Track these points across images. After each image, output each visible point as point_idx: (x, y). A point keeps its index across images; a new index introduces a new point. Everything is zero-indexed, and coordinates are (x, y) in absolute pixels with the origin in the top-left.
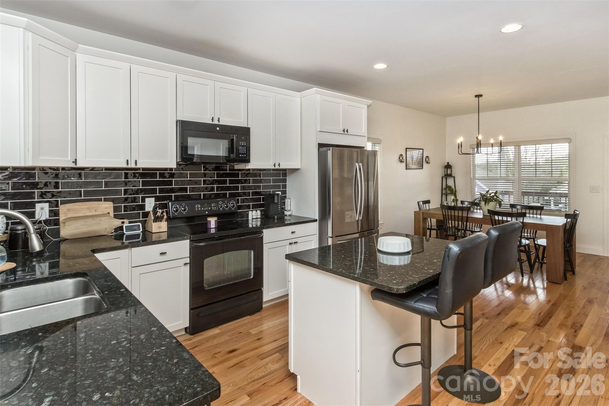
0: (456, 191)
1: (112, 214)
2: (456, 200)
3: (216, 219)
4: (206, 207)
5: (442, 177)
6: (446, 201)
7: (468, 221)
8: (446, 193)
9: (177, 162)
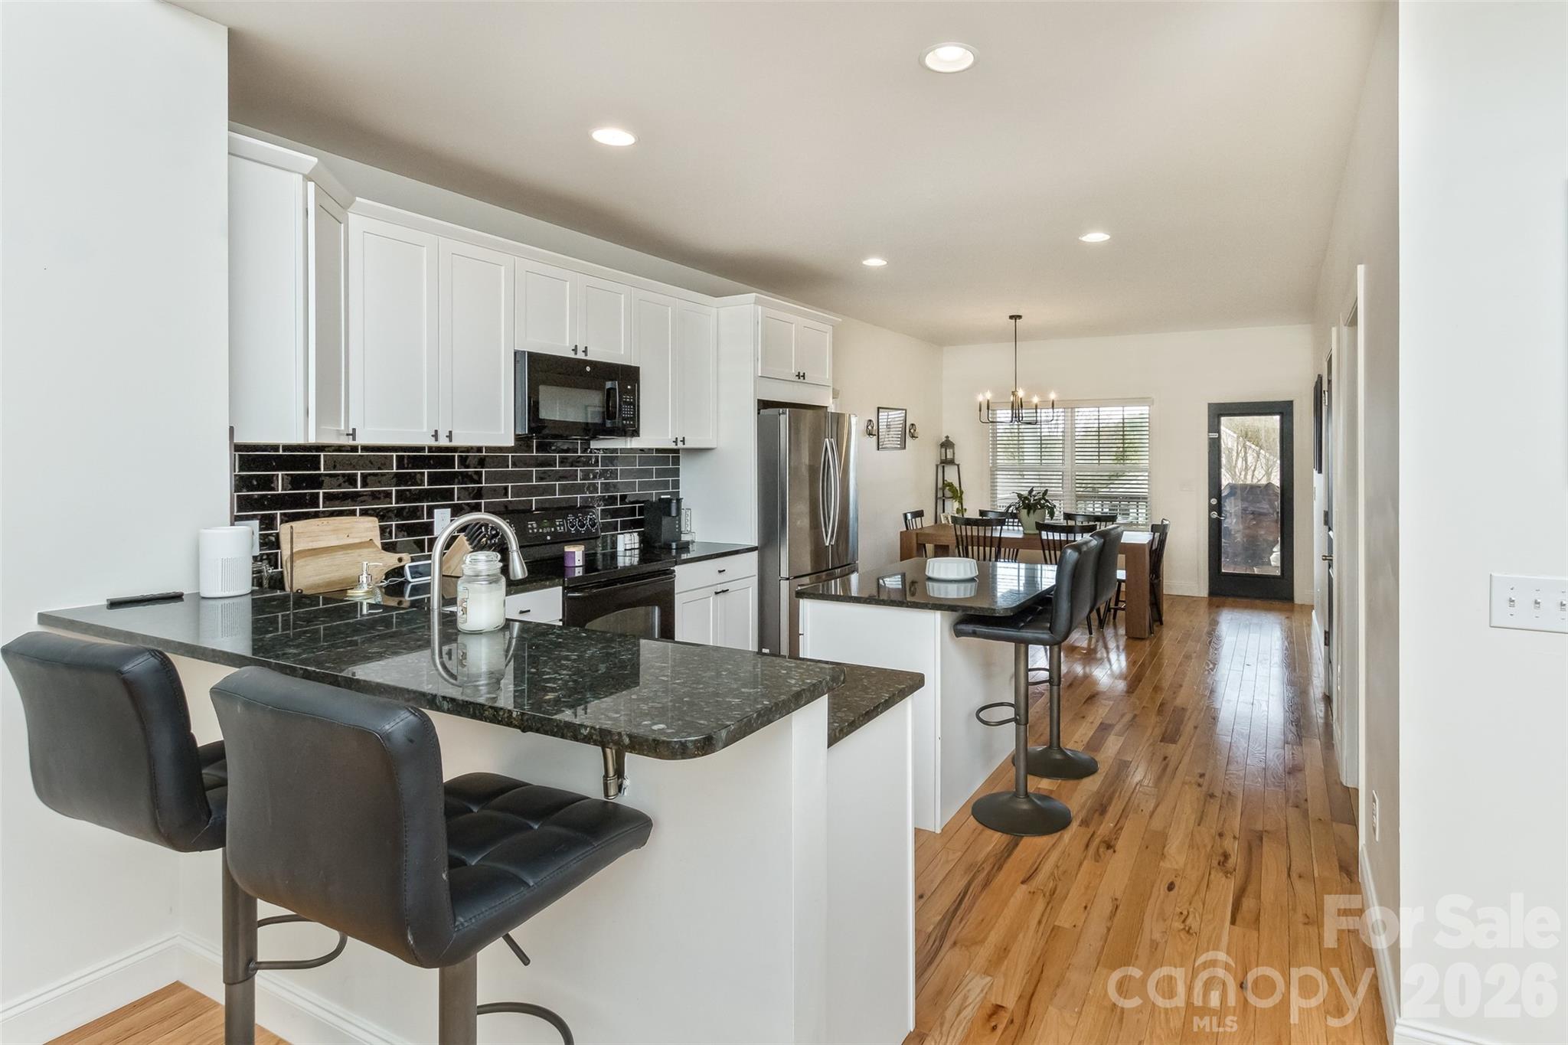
0: (962, 492)
1: (378, 542)
2: (961, 510)
3: (582, 548)
4: (546, 527)
5: (937, 466)
6: (944, 512)
7: (1002, 544)
8: (943, 496)
9: (516, 435)
